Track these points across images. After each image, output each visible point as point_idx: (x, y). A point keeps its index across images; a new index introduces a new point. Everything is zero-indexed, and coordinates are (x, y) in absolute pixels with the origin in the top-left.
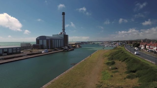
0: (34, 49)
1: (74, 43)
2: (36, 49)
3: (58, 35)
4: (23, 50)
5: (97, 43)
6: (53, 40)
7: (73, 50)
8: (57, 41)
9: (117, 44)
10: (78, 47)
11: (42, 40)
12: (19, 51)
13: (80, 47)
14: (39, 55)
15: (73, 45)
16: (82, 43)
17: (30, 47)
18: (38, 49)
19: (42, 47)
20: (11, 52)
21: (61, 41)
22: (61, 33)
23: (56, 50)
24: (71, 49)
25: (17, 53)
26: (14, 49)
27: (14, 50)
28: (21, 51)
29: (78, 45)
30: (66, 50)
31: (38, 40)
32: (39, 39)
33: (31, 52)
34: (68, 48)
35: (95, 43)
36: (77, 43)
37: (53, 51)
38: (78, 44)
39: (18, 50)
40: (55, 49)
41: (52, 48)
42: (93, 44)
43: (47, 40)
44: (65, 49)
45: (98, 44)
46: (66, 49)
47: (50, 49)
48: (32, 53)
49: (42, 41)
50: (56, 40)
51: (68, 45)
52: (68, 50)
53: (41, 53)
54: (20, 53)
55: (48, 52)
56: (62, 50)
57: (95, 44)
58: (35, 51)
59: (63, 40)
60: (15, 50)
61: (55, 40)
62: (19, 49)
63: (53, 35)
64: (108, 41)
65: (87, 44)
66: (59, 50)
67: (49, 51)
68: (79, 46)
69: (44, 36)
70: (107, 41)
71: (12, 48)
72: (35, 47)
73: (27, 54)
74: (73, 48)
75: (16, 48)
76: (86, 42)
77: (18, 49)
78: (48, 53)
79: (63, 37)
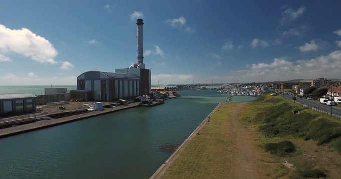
0: (73, 101)
1: (163, 88)
2: (78, 101)
3: (128, 69)
4: (46, 104)
5: (210, 87)
6: (116, 81)
7: (162, 103)
8: (126, 82)
9: (256, 90)
10: (173, 96)
11: (90, 81)
12: (31, 106)
13: (177, 96)
14: (80, 116)
15: (161, 93)
16: (180, 87)
17: (63, 96)
18: (81, 102)
19: (91, 98)
20: (11, 110)
21: (135, 82)
22: (135, 66)
23: (122, 104)
24: (158, 100)
25: (24, 112)
26: (17, 102)
27: (17, 105)
28: (38, 108)
29: (171, 92)
30: (146, 105)
31: (81, 81)
32: (83, 77)
33: (61, 108)
34: (151, 99)
35: (207, 87)
36: (169, 87)
37: (115, 105)
38: (172, 89)
39: (29, 104)
40: (120, 102)
41: (113, 99)
42: (204, 90)
43: (103, 81)
44: (144, 102)
45: (212, 89)
46: (147, 102)
47: (109, 101)
48: (64, 111)
49: (92, 83)
50: (123, 80)
51: (151, 92)
52: (151, 103)
53: (86, 111)
54: (33, 111)
55: (103, 110)
56: (137, 104)
57: (208, 89)
58: (73, 106)
59: (138, 82)
60: (21, 104)
61: (121, 81)
62: (31, 101)
63: (116, 69)
64: (232, 84)
65: (190, 89)
66: (130, 103)
67: (105, 107)
68: (173, 94)
69: (95, 72)
70: (230, 84)
71: (13, 101)
72: (75, 96)
73: (50, 116)
74: (162, 98)
75: (25, 100)
76: (187, 86)
77: (28, 101)
78: (103, 112)
79: (139, 73)
